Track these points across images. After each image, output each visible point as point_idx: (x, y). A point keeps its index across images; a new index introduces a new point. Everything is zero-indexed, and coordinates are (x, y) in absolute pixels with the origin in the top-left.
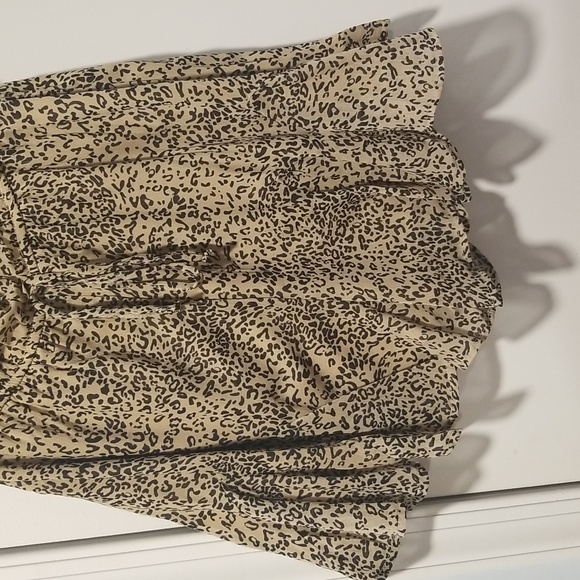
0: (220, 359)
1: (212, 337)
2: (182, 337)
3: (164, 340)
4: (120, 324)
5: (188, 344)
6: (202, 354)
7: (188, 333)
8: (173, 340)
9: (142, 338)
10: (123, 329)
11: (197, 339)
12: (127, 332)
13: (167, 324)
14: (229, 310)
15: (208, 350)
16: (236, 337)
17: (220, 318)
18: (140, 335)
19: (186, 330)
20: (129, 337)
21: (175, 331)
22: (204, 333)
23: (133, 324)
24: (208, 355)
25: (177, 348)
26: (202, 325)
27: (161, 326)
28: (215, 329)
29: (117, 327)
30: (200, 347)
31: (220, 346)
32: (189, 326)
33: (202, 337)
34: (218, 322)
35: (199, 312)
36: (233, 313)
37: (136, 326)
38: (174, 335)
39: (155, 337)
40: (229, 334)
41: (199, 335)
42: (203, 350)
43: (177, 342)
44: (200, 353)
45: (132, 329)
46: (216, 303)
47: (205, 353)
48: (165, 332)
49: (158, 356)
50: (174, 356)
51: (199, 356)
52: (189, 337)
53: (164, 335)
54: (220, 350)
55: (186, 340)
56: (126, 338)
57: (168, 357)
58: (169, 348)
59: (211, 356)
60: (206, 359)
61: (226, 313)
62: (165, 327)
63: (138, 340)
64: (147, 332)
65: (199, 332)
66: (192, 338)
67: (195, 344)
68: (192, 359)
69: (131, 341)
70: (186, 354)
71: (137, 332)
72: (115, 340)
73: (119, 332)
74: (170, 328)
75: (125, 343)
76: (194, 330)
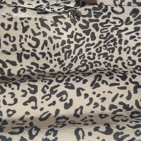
0: (105, 63)
1: (100, 42)
2: (72, 40)
3: (55, 41)
4: (12, 23)
5: (77, 46)
6: (89, 58)
7: (78, 37)
8: (63, 42)
9: (34, 39)
10: (16, 29)
11: (86, 43)
12: (20, 32)
13: (60, 26)
14: (124, 17)
15: (94, 54)
16: (123, 42)
17: (113, 26)
18: (32, 35)
19: (77, 34)
20: (21, 37)
21: (66, 34)
22: (93, 38)
23: (25, 24)
24: (94, 58)
25: (66, 50)
26: (93, 30)
27: (53, 28)
28: (105, 35)
29: (9, 26)
30: (87, 50)
31: (106, 51)
32: (80, 31)
33: (91, 42)
34: (109, 29)
35: (93, 18)
36: (128, 22)
37: (28, 27)
38: (65, 37)
39: (46, 38)
40: (118, 39)
41: (88, 40)
42: (90, 53)
43: (67, 44)
44: (86, 56)
45: (25, 29)
46: (112, 9)
47: (91, 56)
48: (56, 34)
49: (47, 55)
50: (62, 57)
51: (86, 58)
52: (78, 41)
53: (55, 37)
54: (105, 55)
55: (75, 43)
56: (18, 38)
57: (57, 58)
58: (59, 50)
59: (96, 59)
60: (92, 61)
61: (121, 21)
62: (58, 30)
63: (29, 40)
64: (39, 33)
65: (89, 37)
66: (81, 42)
67: (83, 47)
68: (79, 61)
69: (23, 41)
70: (74, 56)
71: (29, 32)
72: (7, 40)
73: (12, 32)
74: (62, 31)
75: (17, 42)
76: (84, 35)
